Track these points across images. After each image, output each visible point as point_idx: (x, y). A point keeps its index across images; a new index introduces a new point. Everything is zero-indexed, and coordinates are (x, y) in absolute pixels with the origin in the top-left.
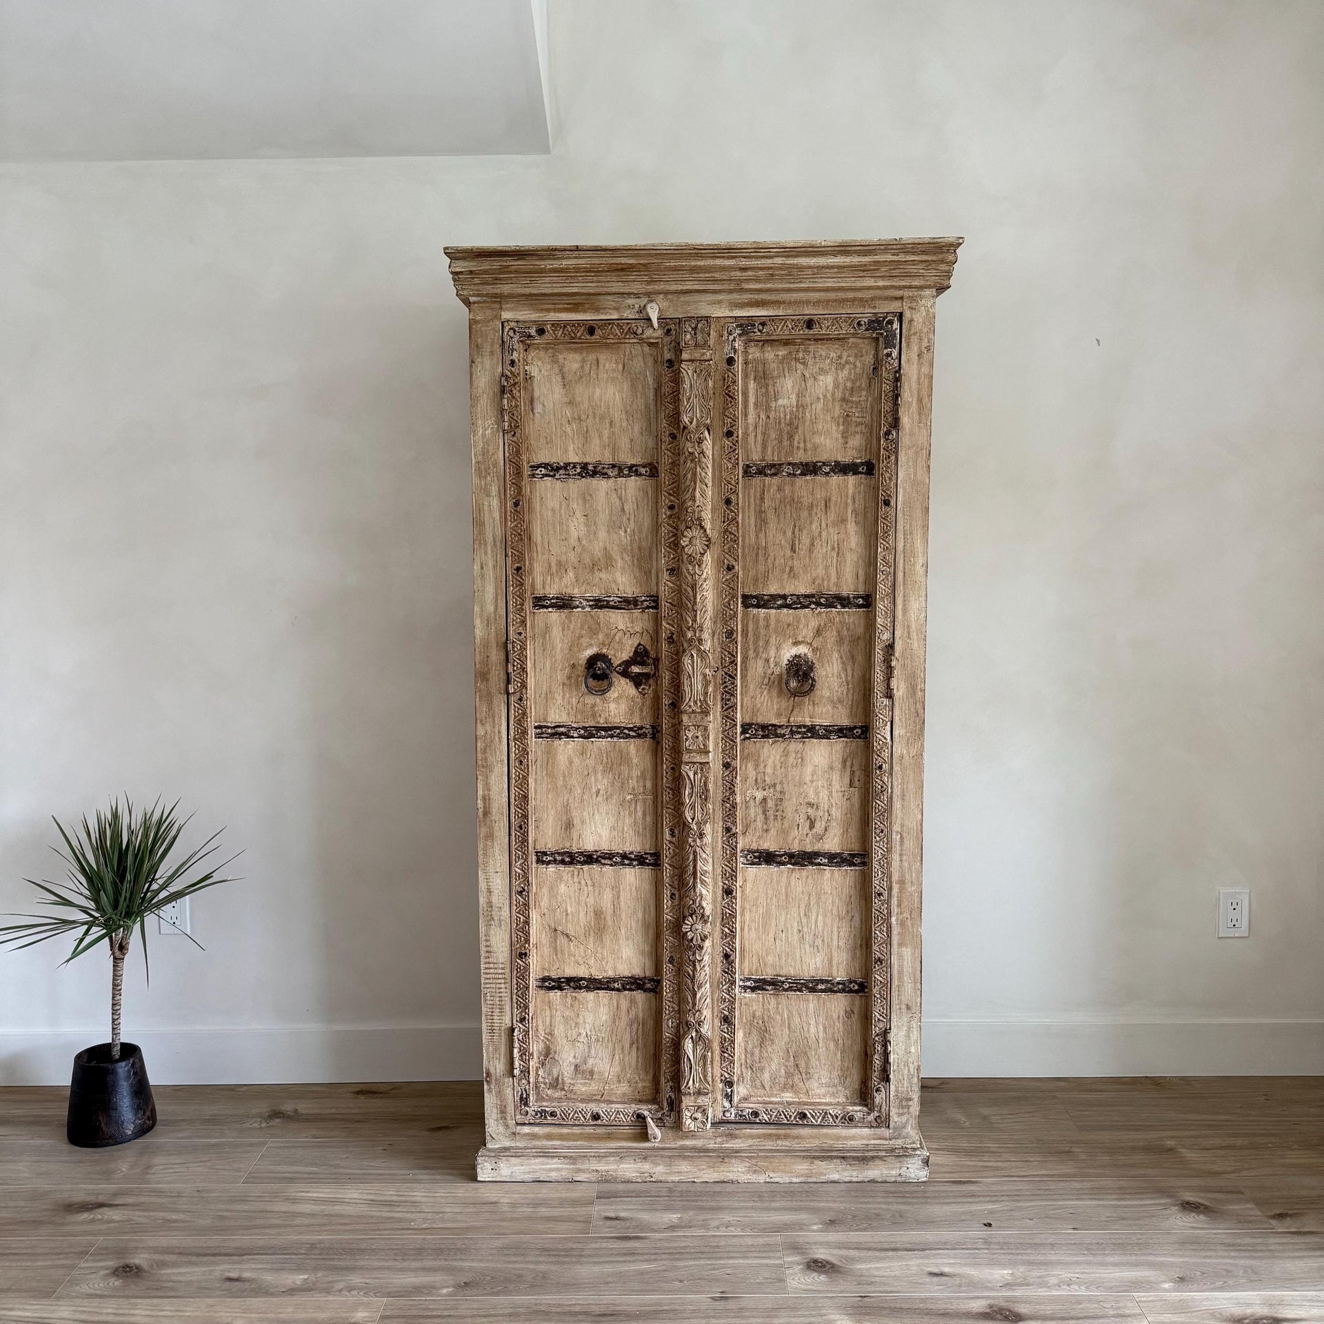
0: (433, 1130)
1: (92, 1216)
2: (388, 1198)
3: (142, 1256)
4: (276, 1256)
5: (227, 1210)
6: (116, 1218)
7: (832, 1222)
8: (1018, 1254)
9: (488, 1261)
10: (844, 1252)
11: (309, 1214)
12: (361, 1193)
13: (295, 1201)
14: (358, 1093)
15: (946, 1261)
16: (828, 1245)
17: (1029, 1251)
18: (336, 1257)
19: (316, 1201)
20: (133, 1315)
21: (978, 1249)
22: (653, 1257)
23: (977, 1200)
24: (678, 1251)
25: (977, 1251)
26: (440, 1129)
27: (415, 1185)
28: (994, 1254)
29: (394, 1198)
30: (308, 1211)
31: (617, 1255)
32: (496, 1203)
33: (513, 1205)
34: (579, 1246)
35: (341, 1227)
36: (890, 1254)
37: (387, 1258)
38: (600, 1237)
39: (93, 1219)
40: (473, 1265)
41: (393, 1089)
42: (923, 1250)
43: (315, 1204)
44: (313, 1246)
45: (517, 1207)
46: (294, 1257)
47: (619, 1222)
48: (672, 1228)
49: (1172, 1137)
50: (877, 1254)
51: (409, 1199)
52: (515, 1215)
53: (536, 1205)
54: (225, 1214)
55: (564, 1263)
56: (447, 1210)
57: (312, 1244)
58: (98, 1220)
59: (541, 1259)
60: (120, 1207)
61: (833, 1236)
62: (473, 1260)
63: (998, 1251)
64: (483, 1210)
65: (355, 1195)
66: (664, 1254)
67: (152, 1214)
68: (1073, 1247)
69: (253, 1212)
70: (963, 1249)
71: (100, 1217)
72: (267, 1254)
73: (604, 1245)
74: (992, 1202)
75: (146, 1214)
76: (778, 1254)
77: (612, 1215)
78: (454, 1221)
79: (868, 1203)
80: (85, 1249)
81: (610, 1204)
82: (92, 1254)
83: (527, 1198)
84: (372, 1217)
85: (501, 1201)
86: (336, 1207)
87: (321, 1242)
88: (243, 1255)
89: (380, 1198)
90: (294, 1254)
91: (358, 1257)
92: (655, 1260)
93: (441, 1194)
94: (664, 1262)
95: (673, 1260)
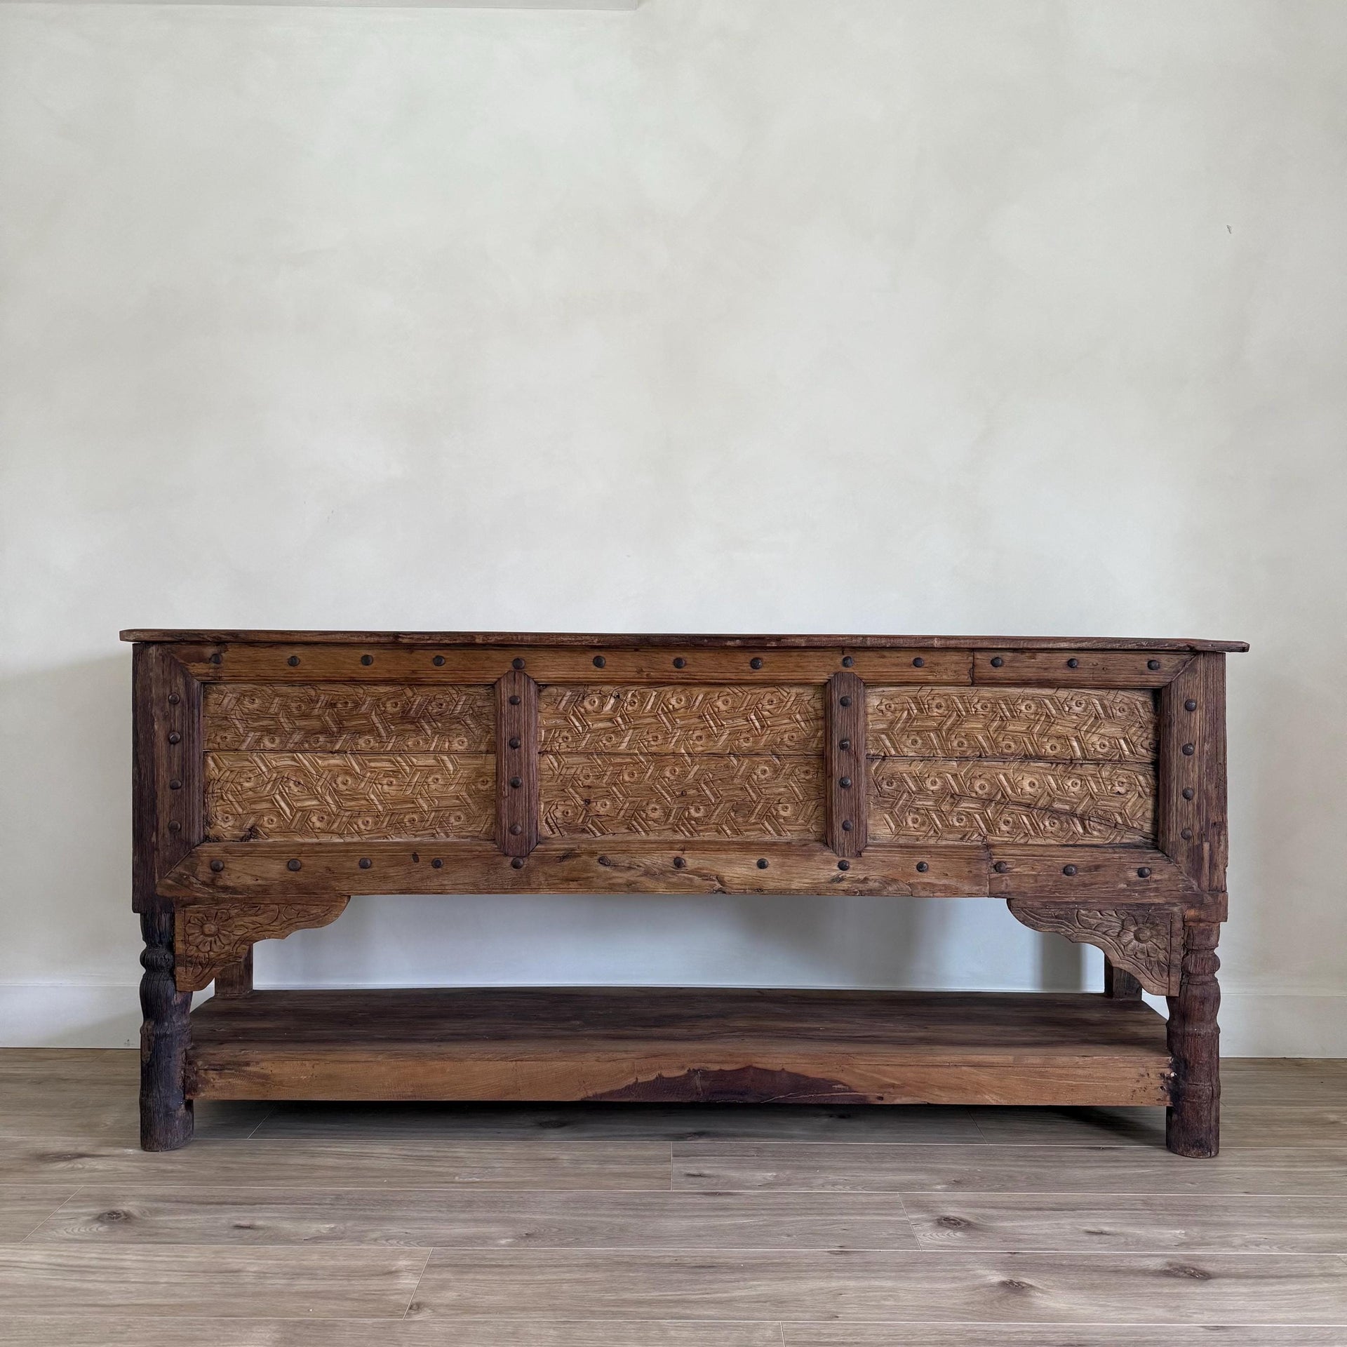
1: (70, 1166)
3: (131, 1203)
4: (295, 1206)
5: (233, 1163)
6: (100, 1167)
7: (957, 1183)
8: (1187, 1215)
9: (552, 1214)
10: (978, 1211)
13: (313, 1154)
15: (1103, 1220)
16: (958, 1203)
17: (1199, 1213)
18: (368, 1207)
19: (340, 1155)
20: (122, 1260)
21: (1138, 1210)
22: (750, 1212)
23: (1122, 1164)
24: (780, 1207)
25: (1137, 1212)
27: (455, 1142)
28: (1159, 1214)
30: (329, 1164)
31: (708, 1209)
32: (554, 1159)
34: (660, 1201)
35: (372, 1180)
36: (1035, 1213)
37: (428, 1209)
38: (684, 1193)
39: (73, 1167)
40: (534, 1217)
42: (1073, 1210)
43: (339, 1158)
44: (338, 1197)
45: (582, 1164)
46: (316, 1206)
47: (703, 1179)
48: (769, 1185)
49: (1333, 1112)
50: (1019, 1213)
51: (450, 1154)
52: (577, 1171)
54: (230, 1165)
55: (644, 1217)
56: (497, 1165)
57: (339, 1195)
58: (79, 1169)
59: (616, 1212)
60: (103, 1158)
61: (960, 1195)
62: (534, 1213)
63: (1162, 1212)
64: (539, 1166)
66: (764, 1209)
68: (1252, 1209)
69: (265, 1164)
70: (1120, 1209)
71: (80, 1166)
72: (284, 1204)
73: (690, 1200)
74: (1142, 1166)
76: (901, 1212)
77: (695, 1172)
78: (507, 1175)
79: (995, 1165)
80: (62, 1196)
81: (691, 1162)
82: (71, 1201)
83: (590, 1155)
84: (408, 1171)
85: (561, 1157)
87: (348, 1193)
88: (255, 1204)
90: (316, 1204)
91: (393, 1208)
92: (754, 1215)
93: (488, 1151)
94: (765, 1217)
95: (775, 1215)
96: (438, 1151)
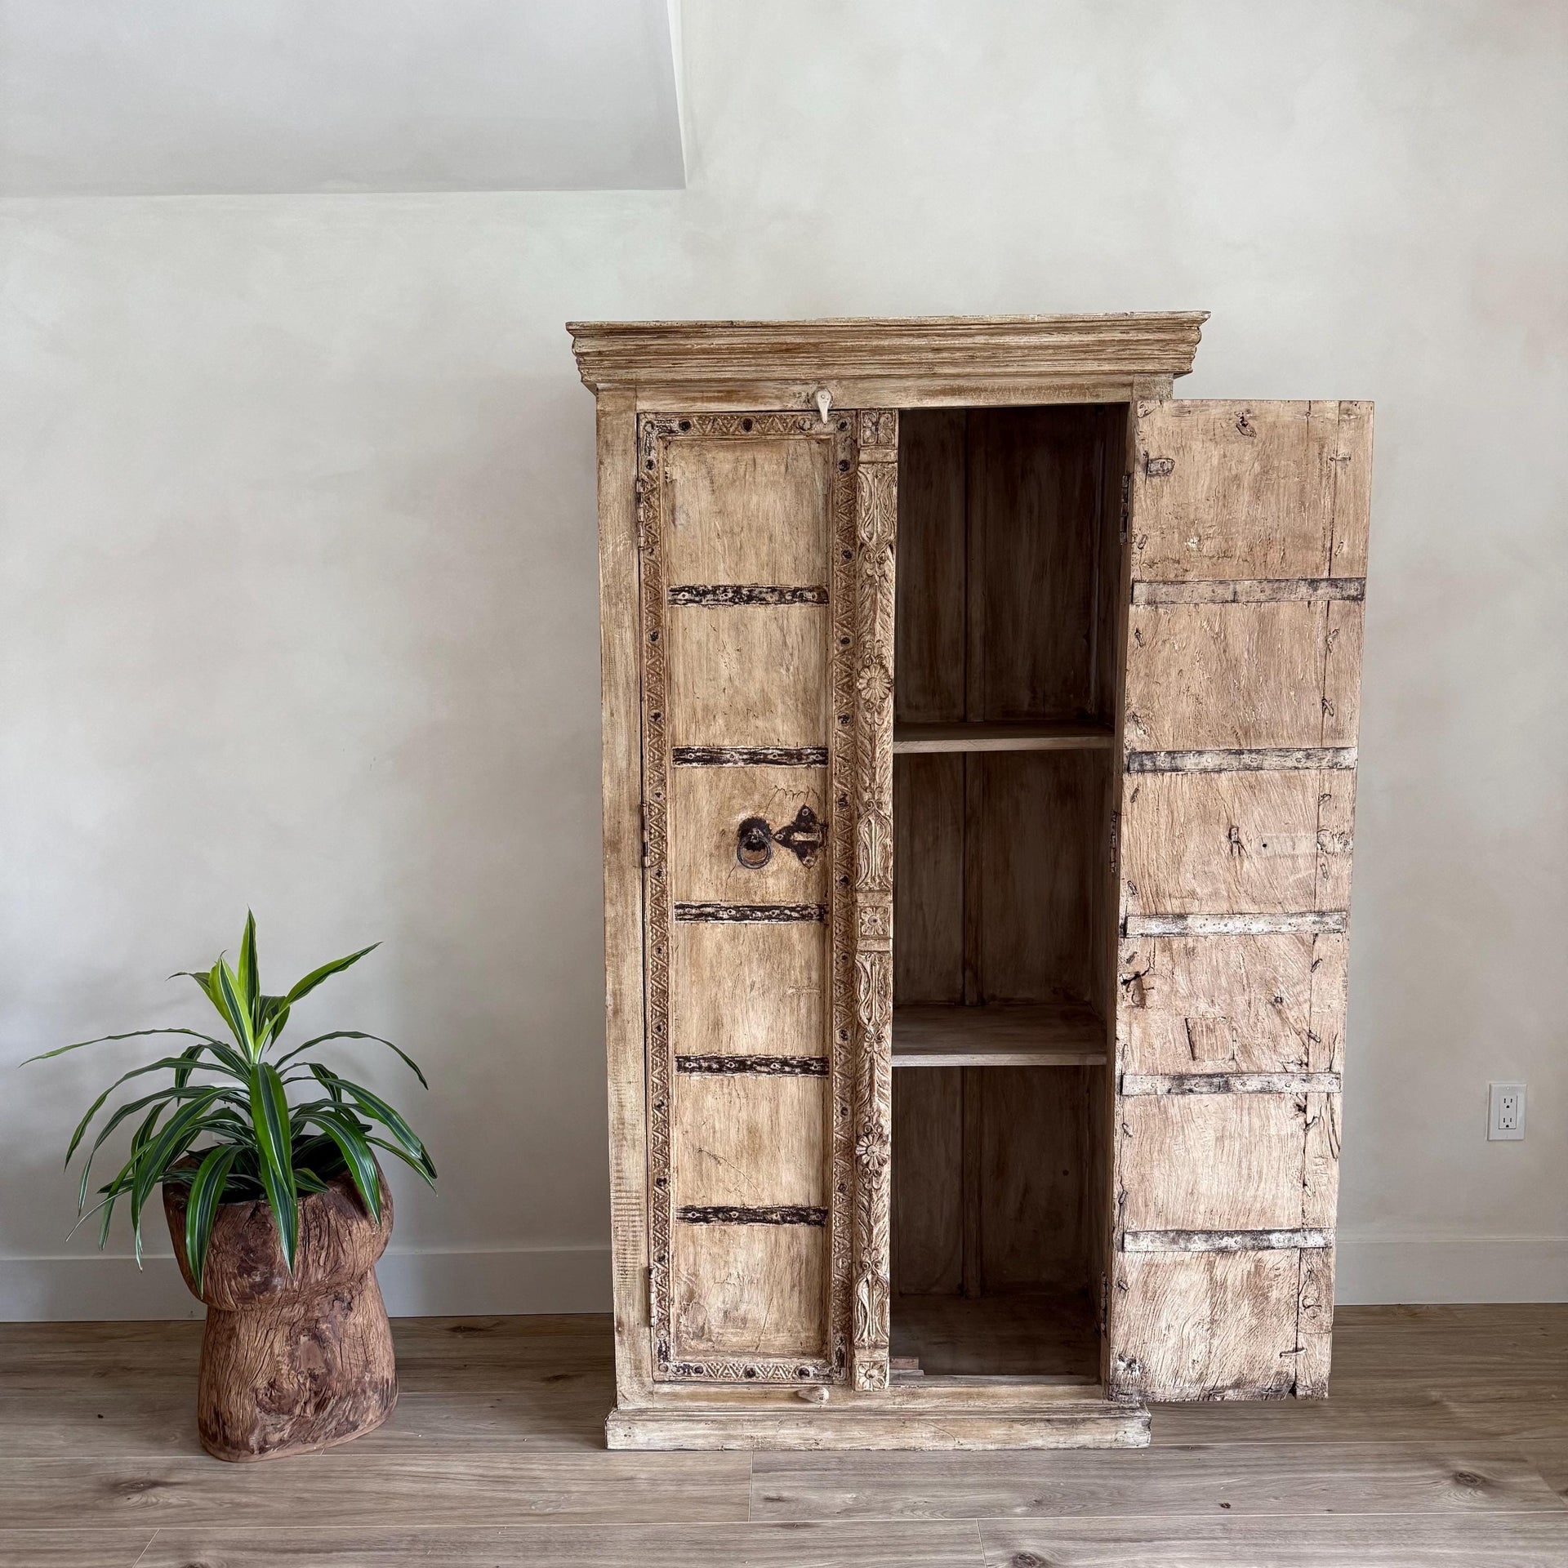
0: (550, 1380)
1: (144, 1499)
2: (501, 1473)
3: (208, 1553)
4: (371, 1553)
5: (307, 1491)
6: (173, 1501)
7: (1039, 1503)
8: (1265, 1545)
9: (628, 1559)
10: (1056, 1544)
11: (407, 1495)
12: (467, 1466)
13: (388, 1477)
14: (456, 1329)
15: (1179, 1555)
16: (1035, 1533)
17: (1277, 1541)
18: (444, 1553)
19: (415, 1477)
21: (1216, 1539)
22: (826, 1552)
23: (1209, 1471)
24: (857, 1543)
25: (1215, 1542)
26: (557, 1378)
27: (532, 1455)
28: (1235, 1545)
29: (509, 1472)
30: (405, 1490)
31: (783, 1549)
32: (632, 1478)
33: (653, 1481)
34: (737, 1537)
35: (447, 1513)
36: (1112, 1545)
37: (504, 1554)
38: (761, 1525)
39: (146, 1503)
41: (498, 1324)
42: (1151, 1541)
43: (414, 1482)
44: (415, 1539)
45: (658, 1485)
46: (393, 1553)
47: (781, 1504)
48: (847, 1511)
49: (1434, 1386)
50: (1096, 1546)
51: (526, 1473)
52: (656, 1495)
53: (682, 1480)
54: (305, 1495)
55: (720, 1560)
56: (574, 1488)
57: (415, 1536)
58: (153, 1504)
59: (692, 1555)
60: (176, 1487)
61: (1040, 1522)
62: (610, 1557)
63: (1240, 1541)
64: (617, 1489)
65: (461, 1469)
66: (840, 1547)
67: (218, 1495)
68: (1330, 1535)
69: (341, 1492)
70: (1198, 1538)
71: (154, 1500)
72: (360, 1550)
73: (767, 1536)
74: (1228, 1474)
75: (210, 1495)
76: (977, 1547)
77: (773, 1494)
78: (583, 1504)
79: (1079, 1476)
80: (137, 1544)
81: (770, 1480)
82: (149, 1551)
83: (669, 1472)
84: (484, 1498)
85: (638, 1476)
86: (439, 1486)
87: (425, 1532)
88: (331, 1551)
89: (491, 1473)
90: (393, 1550)
91: (471, 1554)
92: (830, 1556)
93: (565, 1467)
94: (841, 1559)
95: (850, 1555)
96: (514, 1469)
